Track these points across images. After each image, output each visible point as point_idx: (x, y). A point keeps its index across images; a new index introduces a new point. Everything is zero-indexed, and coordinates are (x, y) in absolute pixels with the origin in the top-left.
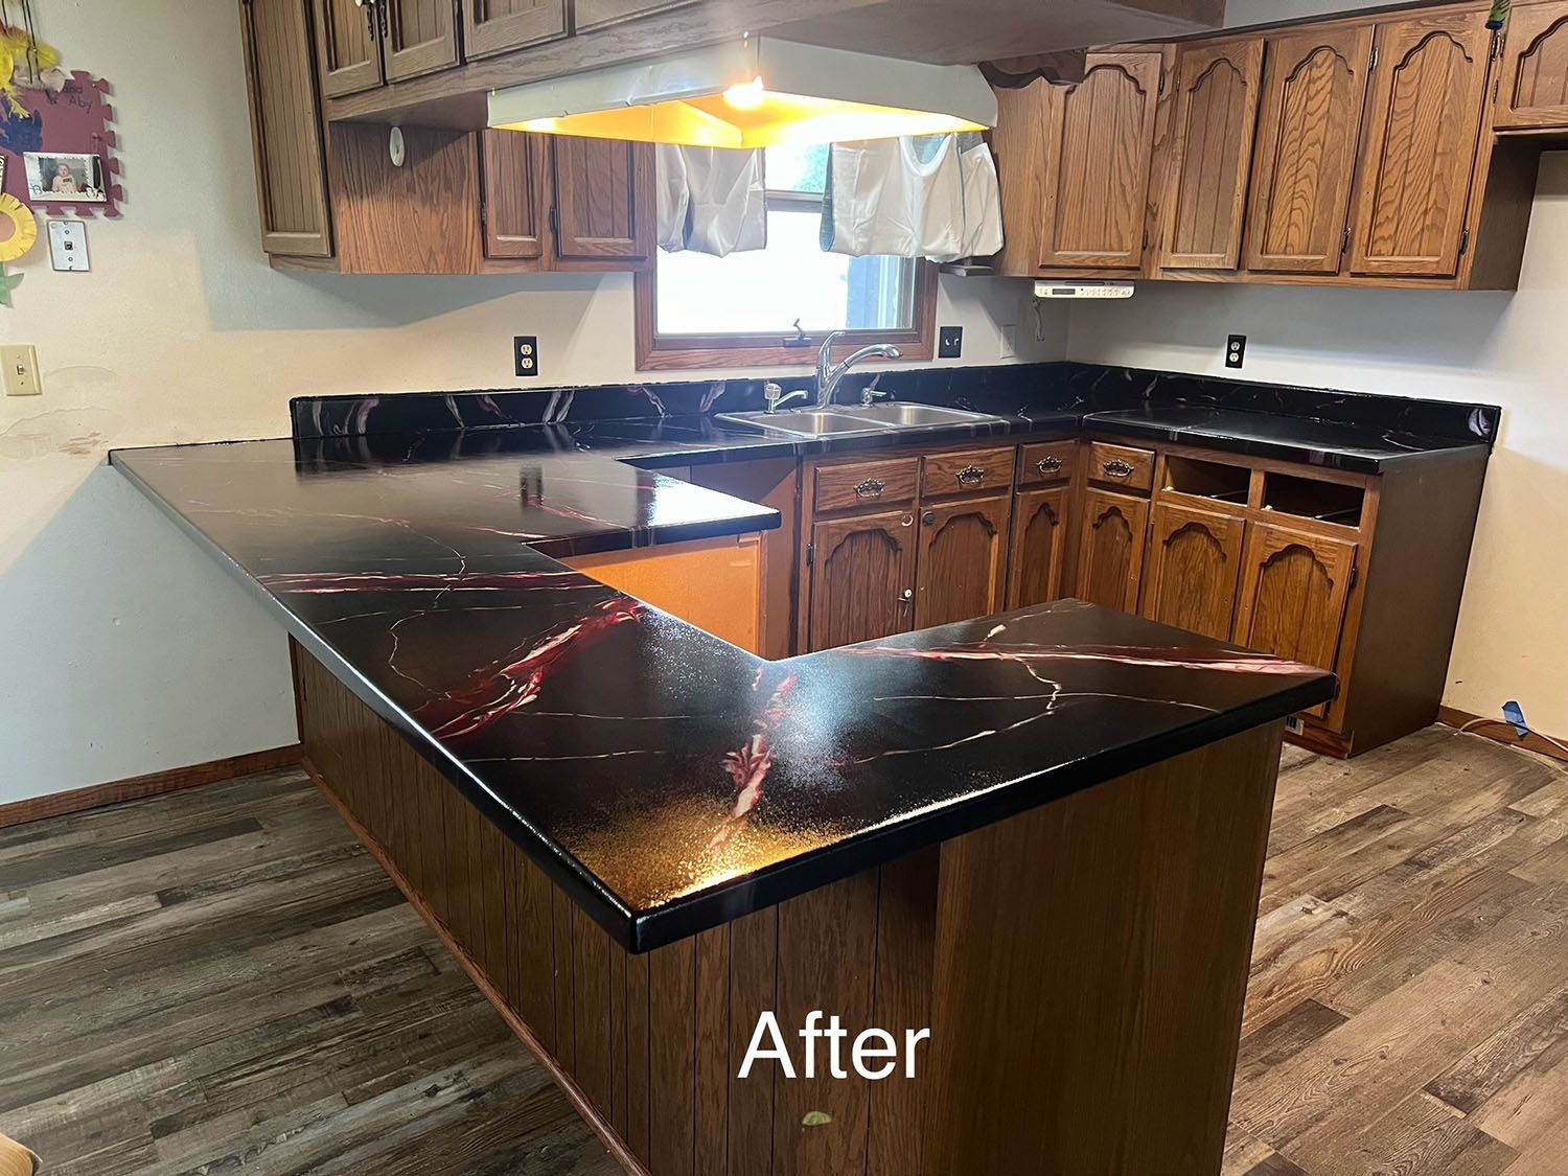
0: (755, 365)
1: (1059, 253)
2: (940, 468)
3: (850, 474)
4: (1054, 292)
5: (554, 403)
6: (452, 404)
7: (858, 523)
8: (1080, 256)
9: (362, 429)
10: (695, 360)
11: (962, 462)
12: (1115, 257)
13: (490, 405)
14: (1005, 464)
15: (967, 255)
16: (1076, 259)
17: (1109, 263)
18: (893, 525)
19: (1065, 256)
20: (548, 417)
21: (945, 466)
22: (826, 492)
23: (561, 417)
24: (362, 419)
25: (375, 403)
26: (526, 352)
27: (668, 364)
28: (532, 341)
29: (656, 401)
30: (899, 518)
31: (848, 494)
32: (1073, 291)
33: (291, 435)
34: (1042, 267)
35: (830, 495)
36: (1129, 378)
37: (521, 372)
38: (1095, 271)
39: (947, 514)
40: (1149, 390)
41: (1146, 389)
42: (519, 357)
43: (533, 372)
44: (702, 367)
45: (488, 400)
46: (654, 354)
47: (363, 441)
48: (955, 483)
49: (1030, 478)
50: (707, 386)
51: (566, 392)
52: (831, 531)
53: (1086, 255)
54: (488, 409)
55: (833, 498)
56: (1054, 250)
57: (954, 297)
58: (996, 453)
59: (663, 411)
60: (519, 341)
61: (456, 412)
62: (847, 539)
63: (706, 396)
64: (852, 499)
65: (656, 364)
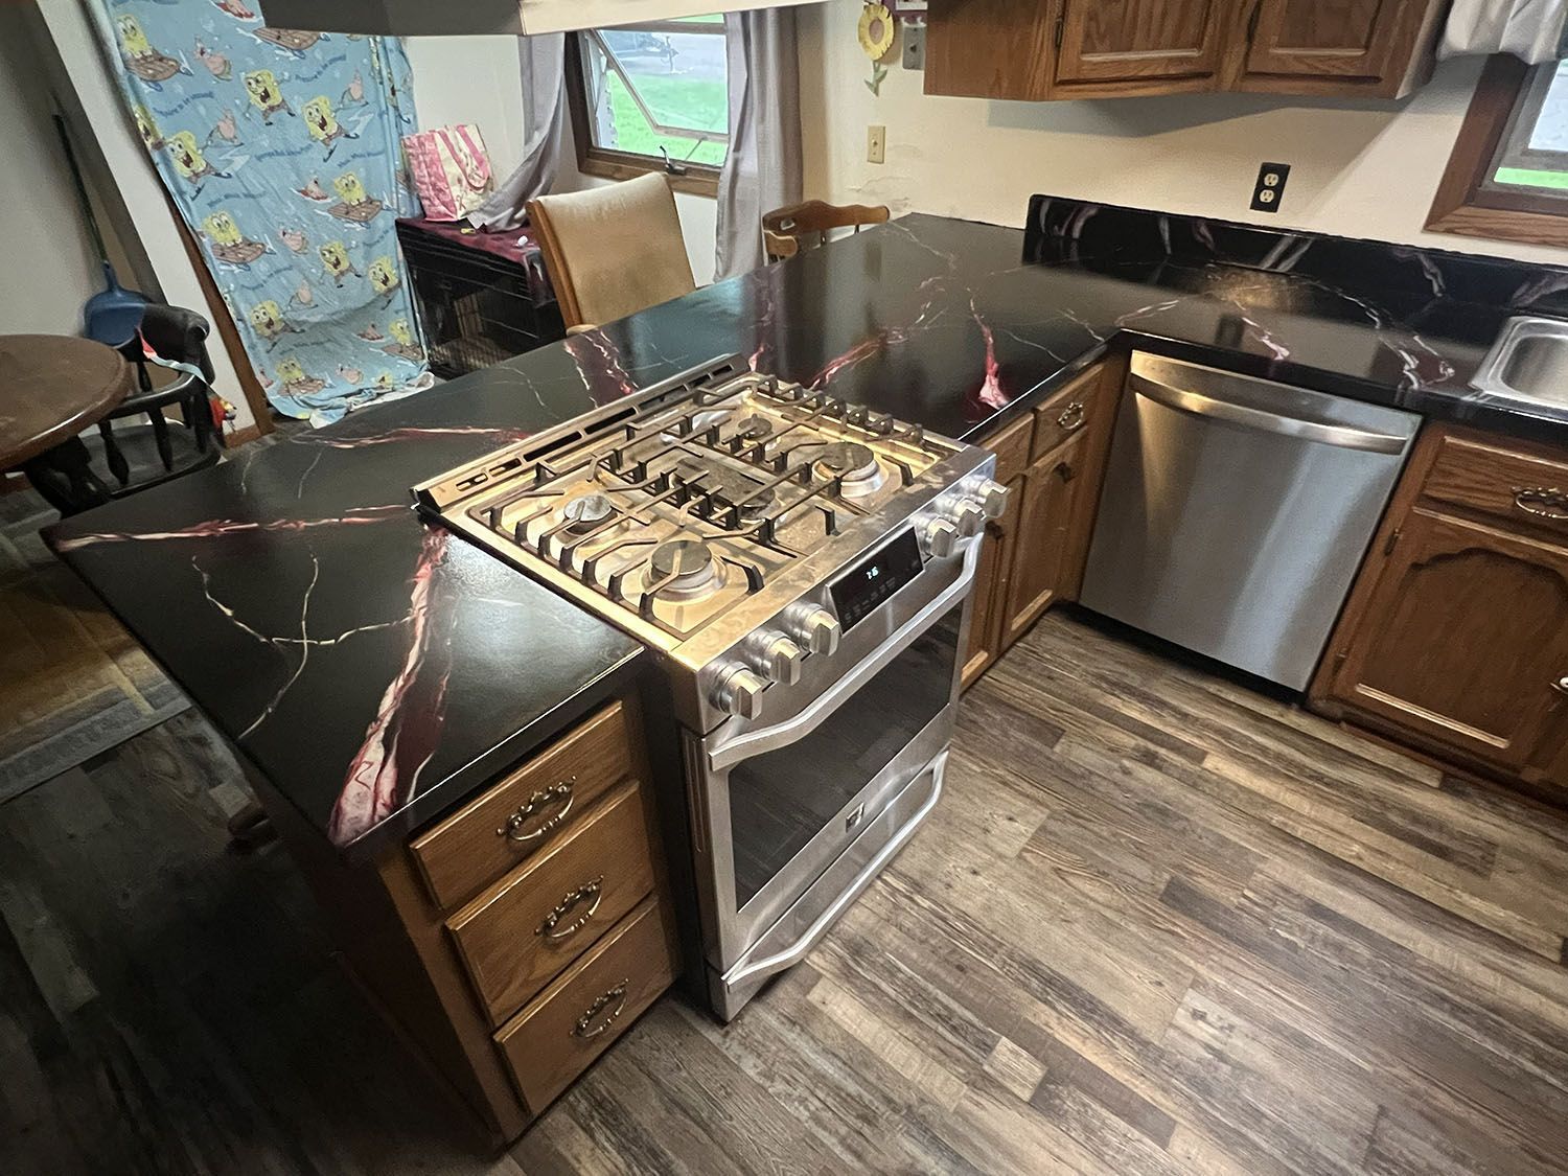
3: (1511, 468)
5: (1280, 248)
6: (1165, 226)
7: (1501, 541)
9: (1076, 234)
10: (1536, 230)
13: (1204, 237)
20: (1267, 263)
22: (1450, 475)
23: (1284, 267)
24: (1079, 224)
25: (1093, 212)
26: (1272, 182)
27: (1479, 229)
28: (1283, 172)
29: (1434, 275)
31: (1497, 494)
33: (1024, 227)
35: (1452, 481)
37: (1257, 205)
42: (1261, 187)
43: (1272, 207)
44: (1545, 243)
45: (1204, 230)
46: (1463, 211)
47: (1074, 246)
51: (1302, 237)
52: (1437, 529)
54: (1202, 240)
59: (1441, 290)
60: (1266, 169)
61: (1166, 236)
62: (1469, 553)
63: (1530, 288)
64: (1501, 504)
65: (1456, 225)
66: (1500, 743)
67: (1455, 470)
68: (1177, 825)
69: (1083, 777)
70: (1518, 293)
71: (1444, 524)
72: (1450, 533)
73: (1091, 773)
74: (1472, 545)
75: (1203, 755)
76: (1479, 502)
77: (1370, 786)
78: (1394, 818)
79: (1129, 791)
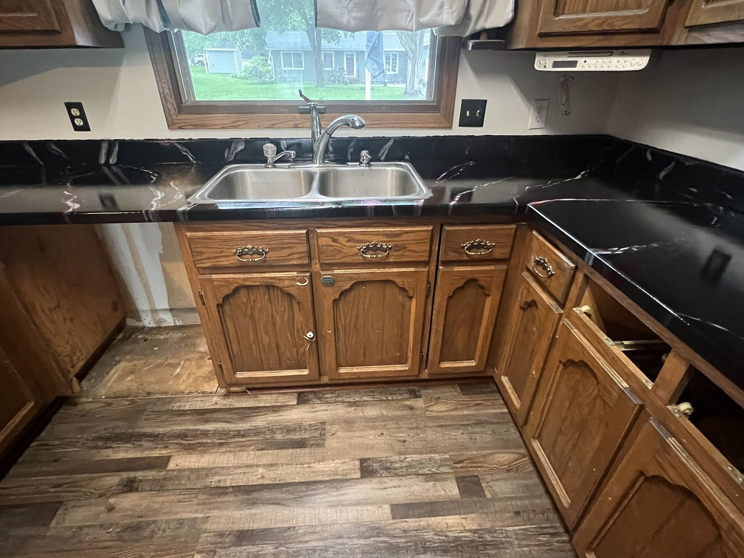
0: (272, 127)
1: (561, 17)
2: (334, 241)
3: (224, 241)
4: (556, 64)
5: (105, 151)
6: (28, 149)
7: (245, 279)
8: (582, 19)
10: (216, 122)
11: (360, 237)
12: (625, 17)
13: (57, 151)
14: (419, 242)
15: (479, 27)
16: (578, 24)
17: (618, 26)
18: (286, 283)
19: (567, 20)
20: (103, 160)
21: (342, 240)
22: (202, 253)
23: (113, 160)
26: (77, 113)
27: (193, 126)
28: (79, 106)
29: (186, 152)
30: (293, 279)
31: (227, 256)
32: (574, 64)
34: (542, 35)
35: (205, 256)
36: (650, 158)
37: (77, 128)
38: (601, 37)
39: (351, 279)
40: (662, 174)
41: (660, 171)
42: (72, 118)
43: (86, 128)
44: (223, 128)
45: (54, 147)
46: (181, 117)
48: (356, 254)
49: (452, 256)
50: (228, 143)
51: (111, 143)
52: (215, 283)
53: (589, 18)
54: (56, 153)
55: (209, 258)
56: (556, 14)
57: (479, 71)
58: (407, 232)
59: (194, 159)
60: (69, 106)
61: (34, 154)
62: (236, 290)
63: (229, 150)
64: (234, 260)
65: (183, 124)
66: (305, 372)
67: (204, 250)
68: (147, 533)
69: (73, 537)
70: (226, 154)
71: (217, 280)
72: (222, 283)
73: (81, 528)
74: (235, 286)
75: (168, 459)
76: (223, 263)
77: (265, 423)
78: (279, 437)
79: (111, 525)
